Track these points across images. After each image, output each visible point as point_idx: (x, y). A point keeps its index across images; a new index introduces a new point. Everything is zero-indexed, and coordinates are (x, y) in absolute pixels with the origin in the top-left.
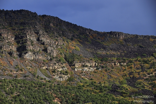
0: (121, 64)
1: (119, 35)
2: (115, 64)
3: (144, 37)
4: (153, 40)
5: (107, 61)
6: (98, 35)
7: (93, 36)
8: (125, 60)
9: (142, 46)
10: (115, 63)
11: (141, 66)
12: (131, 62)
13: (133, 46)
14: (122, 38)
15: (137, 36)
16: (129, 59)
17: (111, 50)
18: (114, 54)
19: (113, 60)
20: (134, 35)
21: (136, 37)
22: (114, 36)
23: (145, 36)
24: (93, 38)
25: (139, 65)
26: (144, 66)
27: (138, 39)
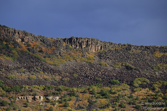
0: (47, 99)
1: (87, 45)
2: (34, 99)
3: (145, 50)
4: (162, 54)
5: (18, 91)
6: (41, 44)
7: (29, 45)
8: (59, 90)
9: (130, 67)
10: (34, 95)
11: (90, 103)
12: (72, 94)
13: (112, 66)
14: (94, 51)
15: (129, 47)
16: (71, 89)
17: (44, 71)
18: (45, 80)
19: (31, 91)
20: (124, 45)
21: (126, 49)
22: (77, 46)
23: (147, 48)
24: (28, 49)
25: (86, 101)
26: (95, 102)
27: (131, 52)
